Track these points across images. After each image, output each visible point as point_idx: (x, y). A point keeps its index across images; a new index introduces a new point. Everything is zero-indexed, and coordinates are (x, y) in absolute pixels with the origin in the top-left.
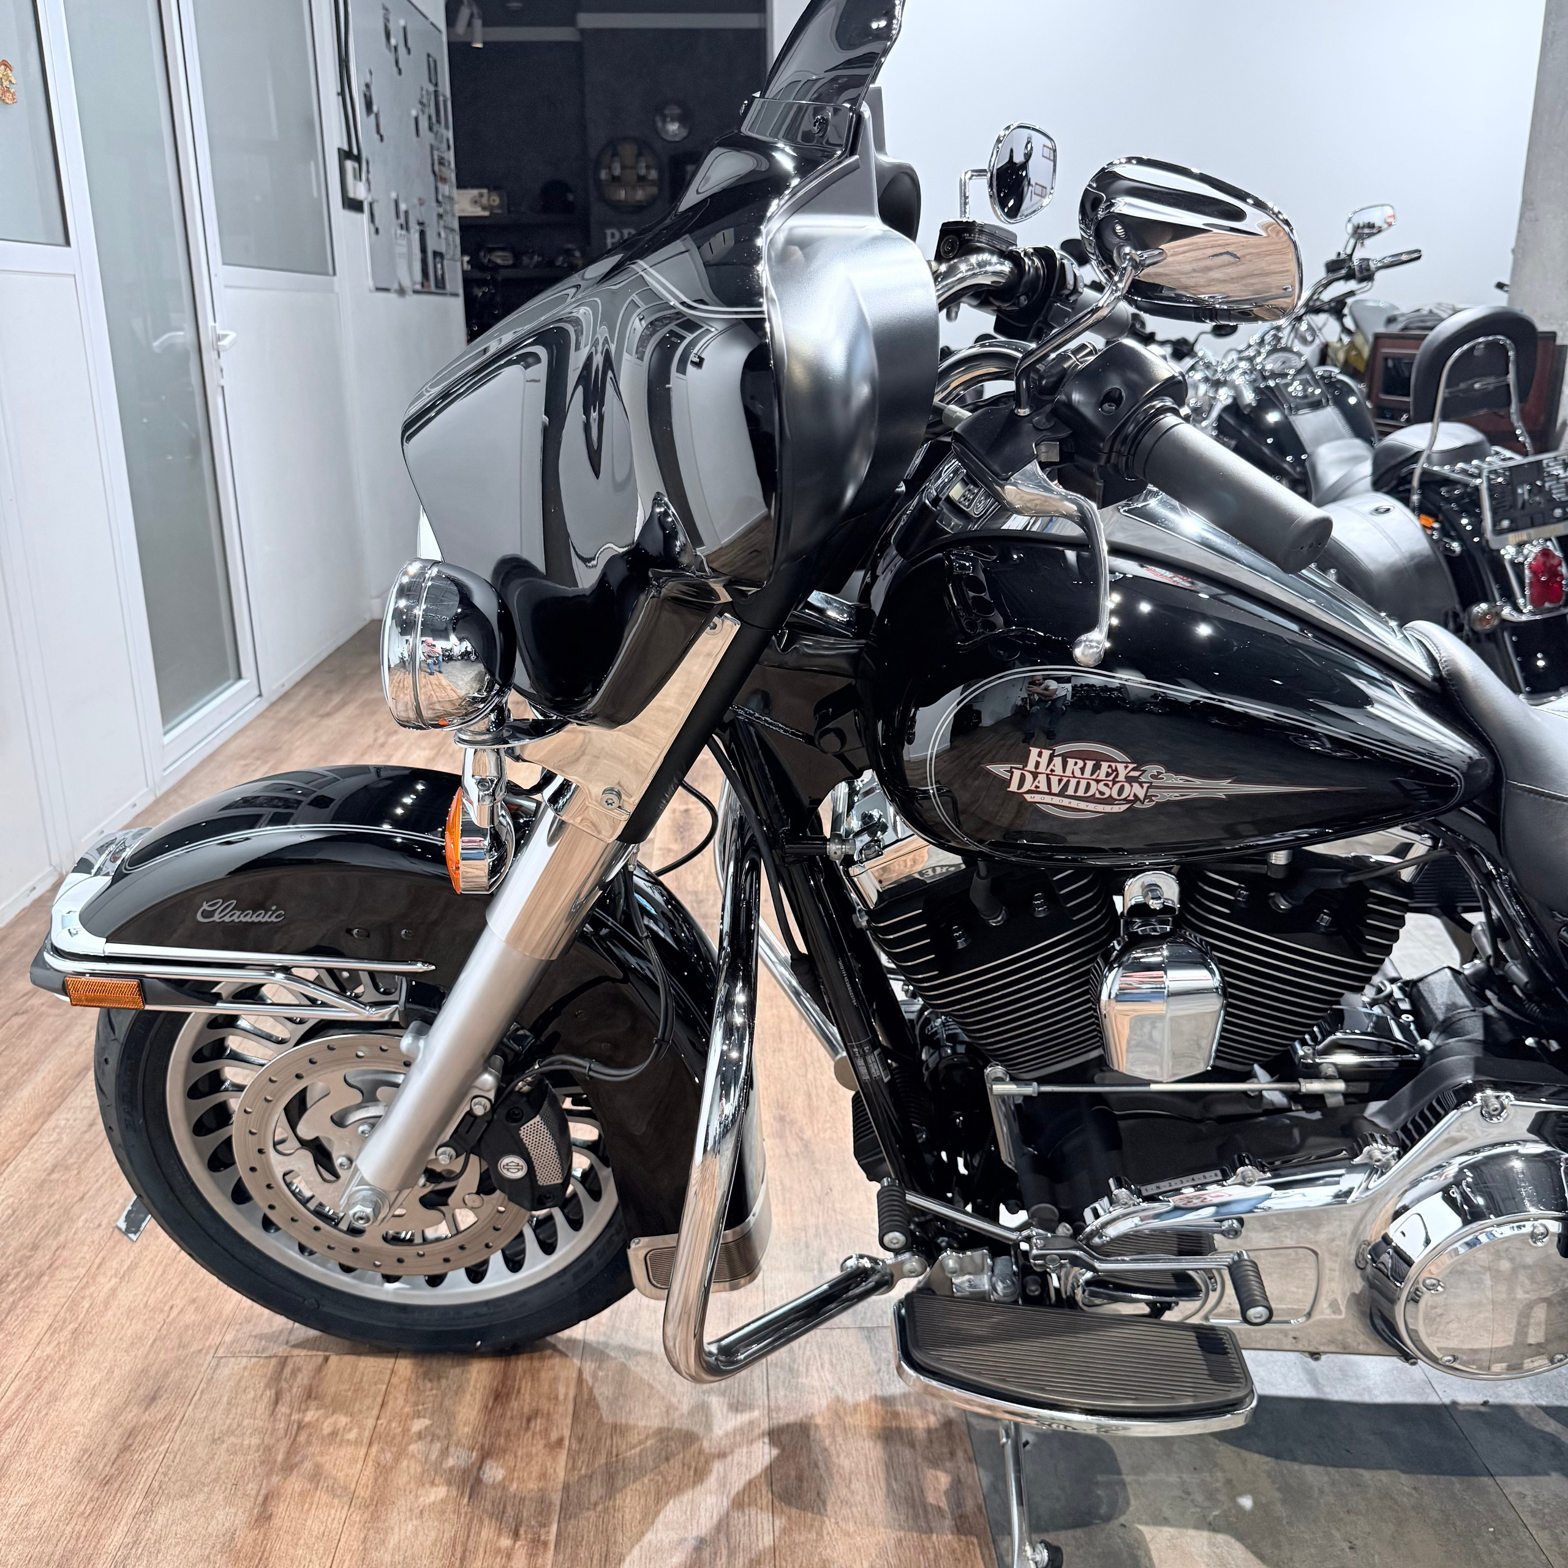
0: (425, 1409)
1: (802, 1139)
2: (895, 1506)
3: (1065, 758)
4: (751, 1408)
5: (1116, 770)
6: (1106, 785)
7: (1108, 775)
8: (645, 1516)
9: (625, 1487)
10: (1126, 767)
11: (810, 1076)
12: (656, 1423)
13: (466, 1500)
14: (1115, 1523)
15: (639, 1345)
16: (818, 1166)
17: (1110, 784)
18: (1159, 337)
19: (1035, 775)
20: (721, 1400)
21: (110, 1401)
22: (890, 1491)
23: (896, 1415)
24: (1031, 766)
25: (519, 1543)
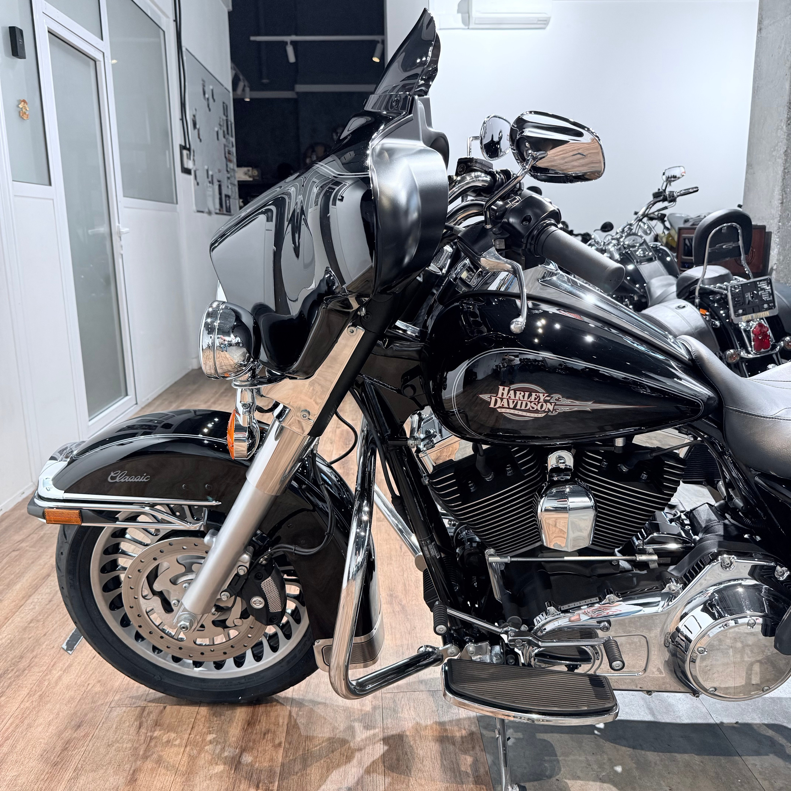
0: (214, 730)
1: (401, 605)
2: (445, 772)
3: (515, 391)
4: (374, 728)
5: (539, 397)
6: (535, 404)
7: (535, 399)
8: (321, 778)
9: (311, 764)
10: (544, 395)
11: (405, 575)
12: (327, 735)
13: (233, 772)
14: (554, 779)
15: (319, 700)
16: (409, 617)
17: (537, 403)
18: (575, 232)
19: (502, 399)
20: (360, 724)
21: (57, 727)
22: (442, 765)
23: (446, 730)
24: (500, 395)
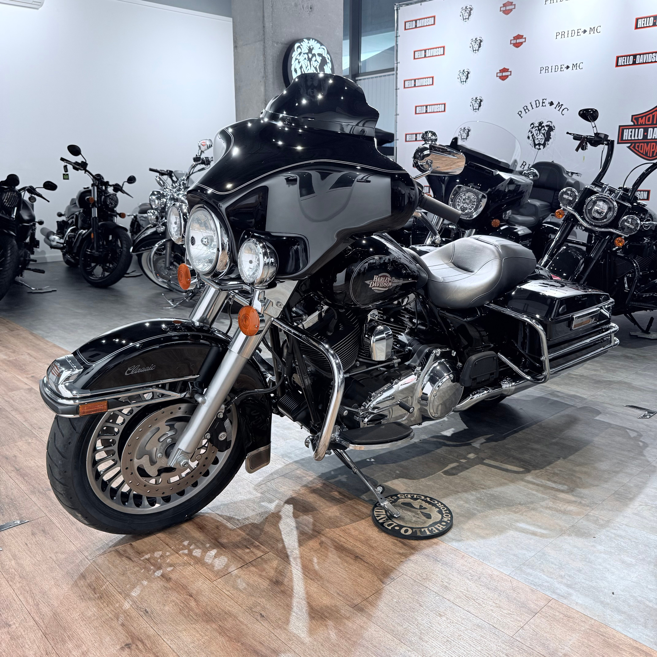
0: (182, 540)
2: (331, 502)
3: (380, 277)
4: (274, 501)
6: (386, 283)
8: (276, 530)
10: (389, 278)
12: (254, 514)
18: (110, 184)
20: (264, 502)
21: (67, 584)
22: (327, 500)
23: (310, 487)
25: (251, 549)
